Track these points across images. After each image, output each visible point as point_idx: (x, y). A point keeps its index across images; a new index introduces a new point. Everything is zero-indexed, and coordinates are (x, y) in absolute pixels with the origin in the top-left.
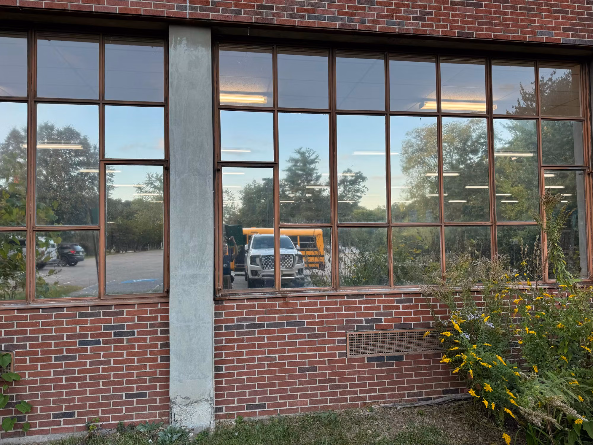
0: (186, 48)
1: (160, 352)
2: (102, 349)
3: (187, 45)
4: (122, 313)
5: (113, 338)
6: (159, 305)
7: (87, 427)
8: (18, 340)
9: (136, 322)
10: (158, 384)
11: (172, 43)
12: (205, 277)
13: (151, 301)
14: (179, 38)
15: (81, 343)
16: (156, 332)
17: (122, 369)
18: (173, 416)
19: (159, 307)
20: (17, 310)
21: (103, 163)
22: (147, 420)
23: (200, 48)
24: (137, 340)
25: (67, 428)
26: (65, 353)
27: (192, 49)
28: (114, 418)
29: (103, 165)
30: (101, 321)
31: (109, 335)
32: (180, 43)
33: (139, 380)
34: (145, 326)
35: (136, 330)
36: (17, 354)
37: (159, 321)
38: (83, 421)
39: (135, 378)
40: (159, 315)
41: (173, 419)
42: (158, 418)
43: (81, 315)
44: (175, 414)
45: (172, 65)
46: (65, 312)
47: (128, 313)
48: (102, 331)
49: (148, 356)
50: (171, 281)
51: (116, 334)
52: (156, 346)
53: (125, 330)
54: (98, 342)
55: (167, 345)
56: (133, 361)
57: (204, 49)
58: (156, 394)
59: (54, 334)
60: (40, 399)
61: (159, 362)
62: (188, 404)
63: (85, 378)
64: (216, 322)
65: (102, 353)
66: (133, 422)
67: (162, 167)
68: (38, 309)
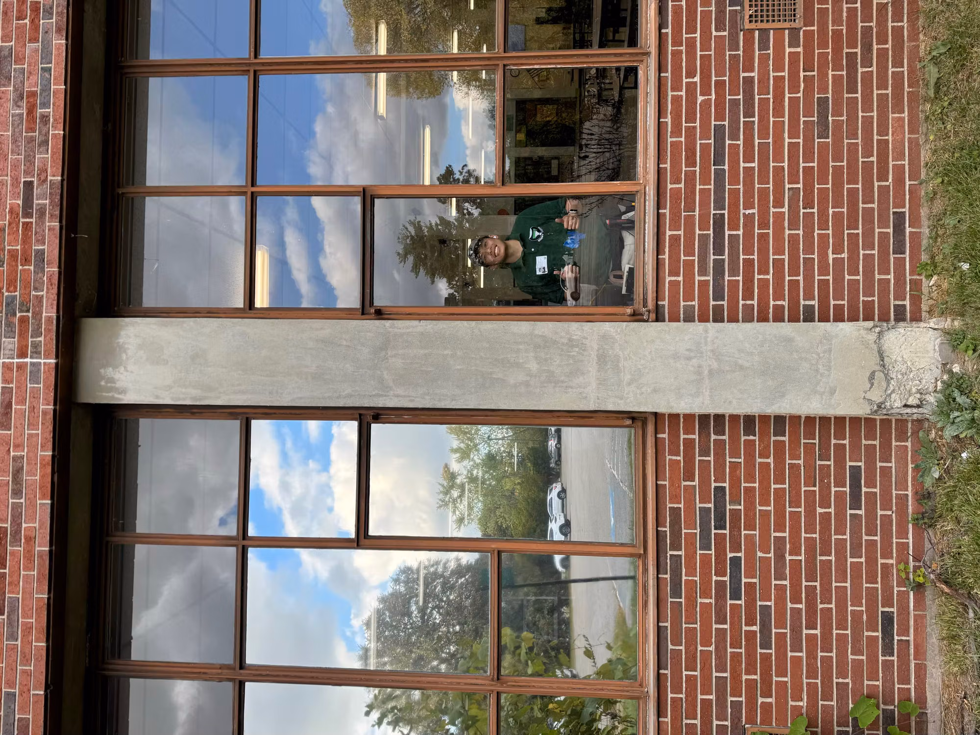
0: (122, 369)
1: (764, 435)
2: (751, 554)
3: (115, 367)
4: (675, 512)
5: (727, 532)
6: (659, 436)
7: (919, 588)
8: (721, 717)
9: (696, 483)
10: (833, 441)
11: (113, 397)
12: (604, 337)
13: (650, 451)
14: (103, 383)
15: (736, 595)
16: (720, 444)
17: (795, 516)
18: (909, 410)
19: (665, 436)
20: (659, 716)
21: (363, 541)
22: (910, 466)
23: (121, 341)
24: (735, 483)
25: (916, 630)
26: (754, 628)
27: (124, 356)
28: (903, 533)
29: (367, 542)
30: (691, 557)
31: (720, 539)
32: (112, 380)
33: (821, 481)
34: (704, 465)
35: (713, 485)
36: (751, 720)
37: (696, 437)
38: (903, 596)
39: (817, 489)
40: (682, 436)
41: (915, 410)
42: (909, 444)
43: (676, 593)
44: (906, 406)
45: (157, 397)
46: (668, 624)
47: (675, 498)
48: (713, 552)
49: (771, 460)
50: (611, 408)
51: (720, 525)
52: (750, 444)
53: (711, 505)
54: (736, 561)
55: (749, 420)
56: (779, 493)
57: (123, 333)
58: (855, 445)
59: (712, 648)
60: (848, 680)
61: (786, 439)
62: (886, 375)
63: (811, 590)
64: (703, 319)
65: (759, 554)
66: (916, 493)
67: (373, 426)
68: (659, 677)
